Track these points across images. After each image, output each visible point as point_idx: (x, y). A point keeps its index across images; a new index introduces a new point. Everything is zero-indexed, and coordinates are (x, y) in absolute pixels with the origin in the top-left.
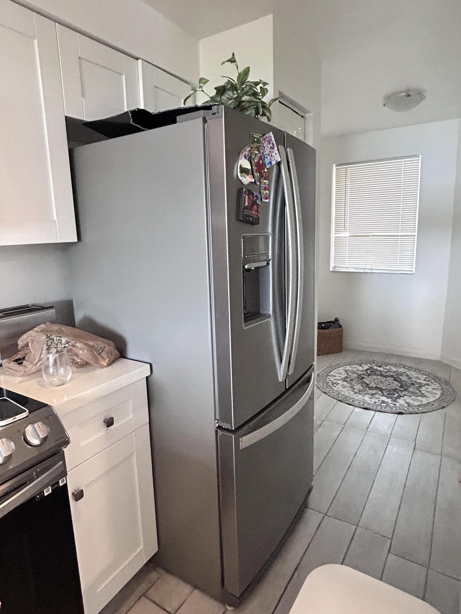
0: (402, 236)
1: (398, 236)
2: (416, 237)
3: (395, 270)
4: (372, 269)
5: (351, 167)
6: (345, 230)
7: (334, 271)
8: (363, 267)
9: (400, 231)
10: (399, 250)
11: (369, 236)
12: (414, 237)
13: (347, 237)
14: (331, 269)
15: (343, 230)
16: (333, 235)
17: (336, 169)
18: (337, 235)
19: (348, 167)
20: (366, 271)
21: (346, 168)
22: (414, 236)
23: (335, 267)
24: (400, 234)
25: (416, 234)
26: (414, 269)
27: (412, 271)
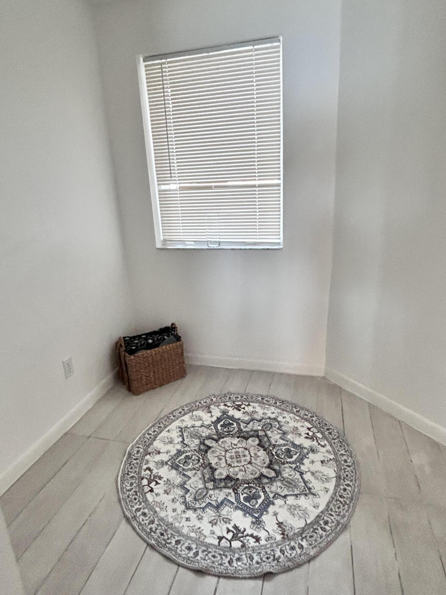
0: (260, 186)
1: (254, 186)
2: (282, 188)
3: (255, 244)
4: (219, 243)
5: (169, 63)
6: (173, 179)
7: (163, 247)
8: (206, 240)
9: (257, 178)
10: (257, 210)
11: (210, 188)
12: (278, 188)
13: (176, 190)
14: (159, 245)
15: (170, 179)
16: (155, 188)
17: (146, 66)
18: (163, 187)
19: (164, 63)
20: (212, 246)
21: (161, 64)
22: (278, 185)
23: (165, 240)
24: (257, 183)
25: (281, 182)
26: (281, 241)
27: (279, 244)
